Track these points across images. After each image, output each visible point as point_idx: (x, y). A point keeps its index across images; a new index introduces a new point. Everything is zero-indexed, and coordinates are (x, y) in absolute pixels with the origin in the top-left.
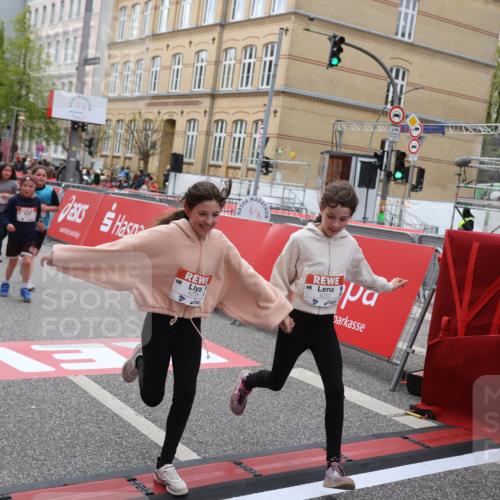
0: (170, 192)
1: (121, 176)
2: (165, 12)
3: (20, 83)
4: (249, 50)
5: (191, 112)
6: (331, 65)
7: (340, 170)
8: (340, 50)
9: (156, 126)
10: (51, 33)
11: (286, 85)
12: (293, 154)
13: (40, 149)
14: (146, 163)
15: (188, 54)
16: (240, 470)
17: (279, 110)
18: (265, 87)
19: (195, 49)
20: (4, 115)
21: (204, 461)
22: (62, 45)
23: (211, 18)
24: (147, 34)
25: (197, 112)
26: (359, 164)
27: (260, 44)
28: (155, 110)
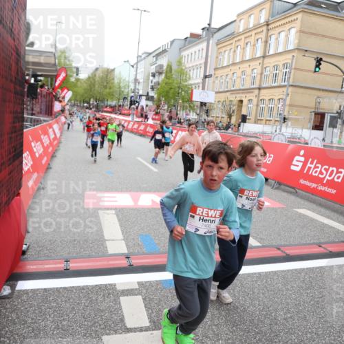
0: (241, 131)
1: (220, 125)
2: (238, 53)
3: (179, 87)
4: (276, 67)
5: (250, 96)
6: (315, 71)
7: (319, 120)
8: (320, 64)
9: (234, 103)
10: (191, 65)
11: (293, 82)
12: (296, 113)
13: (187, 115)
14: (230, 119)
15: (249, 71)
16: (279, 252)
17: (290, 94)
18: (283, 84)
19: (251, 68)
20: (173, 101)
21: (263, 247)
22: (195, 71)
23: (259, 54)
24: (231, 63)
25: (252, 96)
26: (329, 117)
27: (281, 64)
28: (234, 96)
